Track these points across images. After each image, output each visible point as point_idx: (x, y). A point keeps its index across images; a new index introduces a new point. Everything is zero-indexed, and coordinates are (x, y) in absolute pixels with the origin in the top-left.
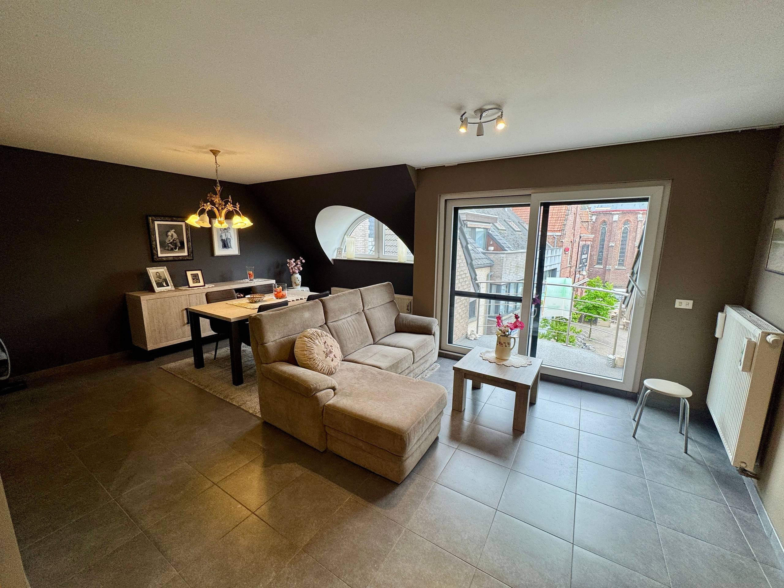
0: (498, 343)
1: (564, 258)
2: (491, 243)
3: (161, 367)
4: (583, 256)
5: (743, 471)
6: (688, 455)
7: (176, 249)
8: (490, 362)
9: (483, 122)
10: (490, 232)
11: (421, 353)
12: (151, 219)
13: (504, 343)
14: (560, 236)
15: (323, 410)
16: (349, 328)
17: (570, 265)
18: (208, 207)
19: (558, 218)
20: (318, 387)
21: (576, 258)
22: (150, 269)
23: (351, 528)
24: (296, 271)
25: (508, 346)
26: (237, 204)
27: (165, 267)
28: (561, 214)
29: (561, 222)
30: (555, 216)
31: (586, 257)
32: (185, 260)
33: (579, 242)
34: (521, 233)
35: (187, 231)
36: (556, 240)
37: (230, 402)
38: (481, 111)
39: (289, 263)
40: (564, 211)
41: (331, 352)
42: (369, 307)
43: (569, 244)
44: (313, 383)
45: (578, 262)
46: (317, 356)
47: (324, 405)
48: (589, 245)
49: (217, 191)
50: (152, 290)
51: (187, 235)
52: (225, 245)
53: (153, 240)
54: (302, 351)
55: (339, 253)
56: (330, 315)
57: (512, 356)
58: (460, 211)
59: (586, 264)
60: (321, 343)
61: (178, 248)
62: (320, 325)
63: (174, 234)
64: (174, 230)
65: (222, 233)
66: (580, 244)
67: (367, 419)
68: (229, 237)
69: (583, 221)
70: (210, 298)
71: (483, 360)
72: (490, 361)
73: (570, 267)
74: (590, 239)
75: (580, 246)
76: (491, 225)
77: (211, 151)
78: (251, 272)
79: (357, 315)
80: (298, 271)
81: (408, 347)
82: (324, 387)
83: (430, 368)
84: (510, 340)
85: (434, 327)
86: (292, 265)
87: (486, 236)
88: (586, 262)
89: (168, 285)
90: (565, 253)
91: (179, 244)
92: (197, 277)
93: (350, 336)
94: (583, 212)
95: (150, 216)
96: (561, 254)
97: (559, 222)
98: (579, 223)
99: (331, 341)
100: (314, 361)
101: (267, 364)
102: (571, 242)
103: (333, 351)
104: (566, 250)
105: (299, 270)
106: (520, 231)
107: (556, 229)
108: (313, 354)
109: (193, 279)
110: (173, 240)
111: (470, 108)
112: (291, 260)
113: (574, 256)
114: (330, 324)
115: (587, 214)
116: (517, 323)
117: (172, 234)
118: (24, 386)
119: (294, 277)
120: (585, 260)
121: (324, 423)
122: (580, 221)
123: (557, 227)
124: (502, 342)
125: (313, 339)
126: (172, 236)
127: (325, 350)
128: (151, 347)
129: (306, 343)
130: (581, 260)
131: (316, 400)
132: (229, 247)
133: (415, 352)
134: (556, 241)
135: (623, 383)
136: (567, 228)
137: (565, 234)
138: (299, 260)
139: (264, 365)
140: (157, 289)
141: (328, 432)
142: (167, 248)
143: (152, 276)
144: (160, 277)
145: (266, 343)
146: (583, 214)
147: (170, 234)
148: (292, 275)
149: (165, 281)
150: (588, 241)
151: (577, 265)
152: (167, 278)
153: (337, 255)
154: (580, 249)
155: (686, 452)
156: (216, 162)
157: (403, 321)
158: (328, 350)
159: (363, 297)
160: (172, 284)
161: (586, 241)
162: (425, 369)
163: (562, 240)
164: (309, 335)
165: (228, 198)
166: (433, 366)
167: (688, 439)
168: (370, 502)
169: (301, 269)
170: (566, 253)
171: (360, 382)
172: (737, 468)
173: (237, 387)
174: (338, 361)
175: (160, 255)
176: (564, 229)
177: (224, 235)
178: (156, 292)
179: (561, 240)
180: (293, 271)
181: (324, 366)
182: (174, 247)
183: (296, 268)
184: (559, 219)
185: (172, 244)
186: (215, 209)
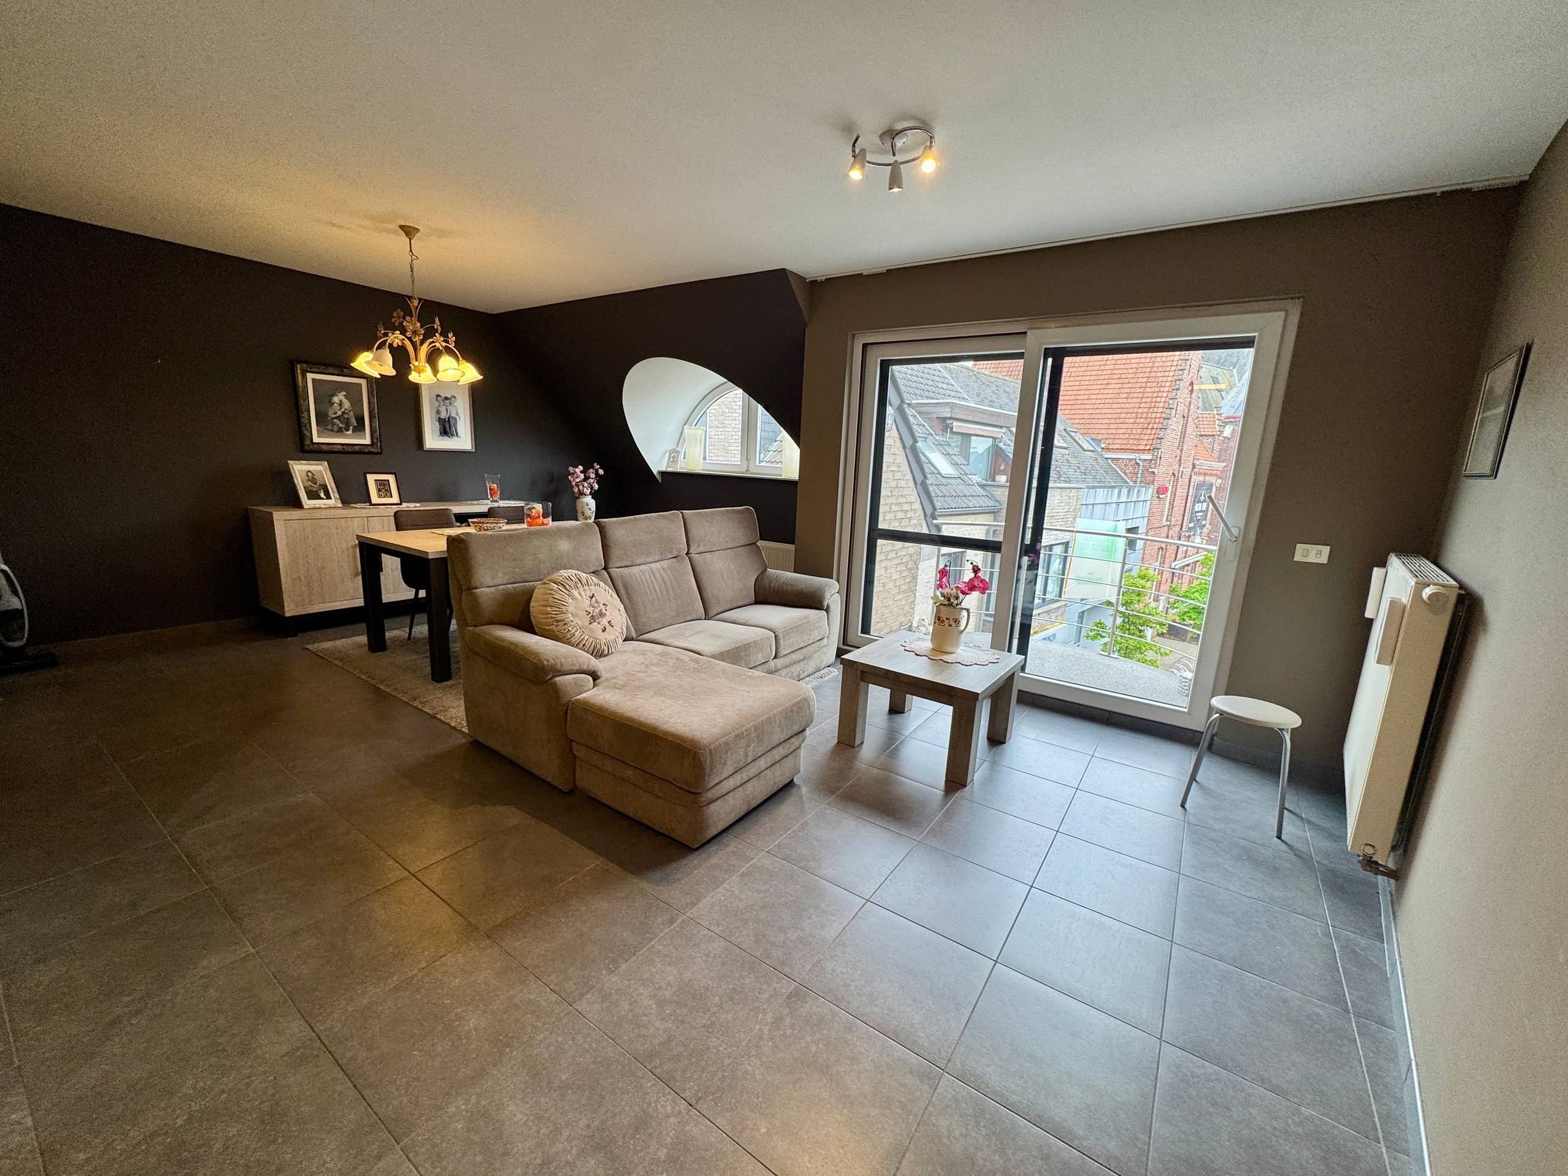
0: (936, 620)
1: (1156, 506)
2: (1002, 468)
3: (306, 646)
4: (1197, 505)
5: (1370, 864)
6: (1283, 841)
7: (348, 430)
8: (917, 655)
9: (902, 163)
10: (1001, 445)
11: (795, 641)
12: (301, 369)
13: (947, 619)
14: (1151, 460)
15: (567, 709)
16: (653, 583)
17: (1169, 523)
18: (396, 338)
19: (1149, 424)
20: (559, 666)
21: (1182, 509)
22: (296, 464)
23: (583, 909)
24: (585, 490)
25: (954, 625)
26: (450, 335)
27: (326, 463)
28: (1154, 415)
29: (1153, 433)
30: (1142, 420)
31: (1204, 509)
32: (365, 453)
33: (1191, 476)
34: (1067, 452)
35: (371, 397)
36: (1141, 468)
37: (420, 707)
38: (891, 134)
39: (572, 474)
40: (1160, 410)
41: (602, 615)
42: (702, 549)
43: (1167, 479)
44: (548, 658)
45: (1186, 518)
46: (572, 618)
47: (568, 703)
48: (1212, 485)
49: (412, 308)
50: (298, 505)
51: (369, 403)
52: (447, 428)
53: (304, 408)
54: (544, 606)
55: (672, 460)
56: (615, 552)
57: (961, 647)
58: (896, 369)
59: (1204, 522)
60: (584, 597)
61: (351, 428)
62: (593, 569)
63: (345, 400)
64: (345, 393)
65: (439, 406)
66: (1192, 480)
67: (641, 723)
68: (453, 415)
69: (1203, 433)
70: (402, 522)
71: (906, 650)
72: (918, 653)
73: (1169, 526)
74: (1215, 472)
75: (1192, 484)
76: (1004, 430)
77: (402, 227)
78: (495, 485)
79: (675, 560)
80: (589, 490)
81: (768, 627)
82: (571, 668)
83: (816, 675)
84: (959, 614)
85: (827, 595)
86: (577, 477)
87: (992, 455)
88: (1205, 519)
89: (328, 497)
90: (1158, 497)
91: (354, 422)
92: (387, 487)
93: (655, 597)
94: (1204, 416)
95: (300, 362)
96: (1149, 498)
97: (1149, 432)
98: (1192, 437)
99: (605, 594)
100: (565, 627)
101: (476, 626)
102: (1174, 474)
103: (608, 614)
104: (1162, 490)
105: (592, 488)
106: (1067, 448)
107: (1142, 447)
108: (564, 613)
109: (379, 490)
110: (343, 413)
111: (870, 126)
112: (577, 467)
113: (1179, 504)
114: (614, 571)
115: (1212, 419)
116: (976, 580)
117: (341, 401)
118: (51, 662)
119: (582, 502)
120: (1201, 514)
121: (569, 737)
122: (1195, 433)
123: (1145, 442)
124: (943, 616)
125: (568, 587)
126: (341, 404)
127: (591, 609)
128: (290, 610)
129: (552, 592)
130: (1192, 514)
131: (555, 691)
132: (452, 435)
133: (781, 636)
134: (1140, 472)
135: (1189, 713)
136: (1166, 444)
137: (1161, 458)
138: (591, 470)
139: (471, 628)
140: (307, 502)
141: (577, 754)
142: (330, 427)
143: (299, 478)
144: (313, 480)
145: (476, 588)
146: (1204, 419)
147: (336, 399)
148: (579, 498)
149: (323, 489)
150: (1211, 475)
151: (1184, 524)
152: (327, 482)
153: (668, 463)
154: (1191, 490)
155: (1279, 837)
156: (411, 251)
157: (770, 583)
158: (597, 611)
159: (689, 527)
160: (338, 496)
161: (1205, 474)
162: (805, 674)
163: (1153, 470)
164: (561, 579)
165: (434, 322)
166: (822, 672)
167: (1285, 811)
168: (631, 872)
169: (596, 487)
170: (1161, 496)
171: (649, 670)
172: (1359, 856)
173: (439, 685)
174: (617, 634)
175: (316, 439)
176: (1158, 446)
177: (443, 409)
178: (305, 507)
179: (1150, 470)
180: (579, 490)
181: (586, 639)
182: (343, 426)
183: (586, 485)
184: (1150, 427)
185: (340, 420)
186: (408, 343)
